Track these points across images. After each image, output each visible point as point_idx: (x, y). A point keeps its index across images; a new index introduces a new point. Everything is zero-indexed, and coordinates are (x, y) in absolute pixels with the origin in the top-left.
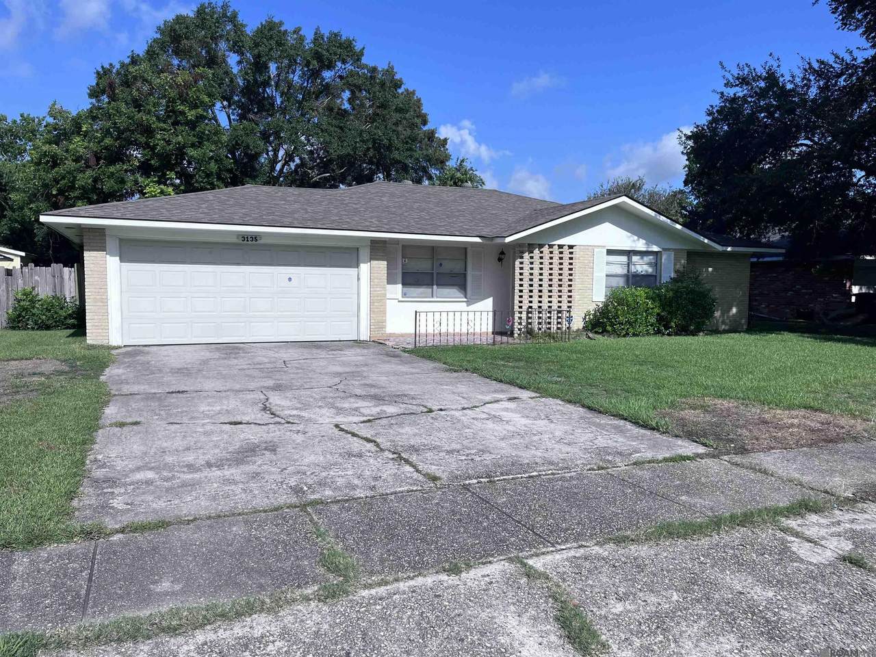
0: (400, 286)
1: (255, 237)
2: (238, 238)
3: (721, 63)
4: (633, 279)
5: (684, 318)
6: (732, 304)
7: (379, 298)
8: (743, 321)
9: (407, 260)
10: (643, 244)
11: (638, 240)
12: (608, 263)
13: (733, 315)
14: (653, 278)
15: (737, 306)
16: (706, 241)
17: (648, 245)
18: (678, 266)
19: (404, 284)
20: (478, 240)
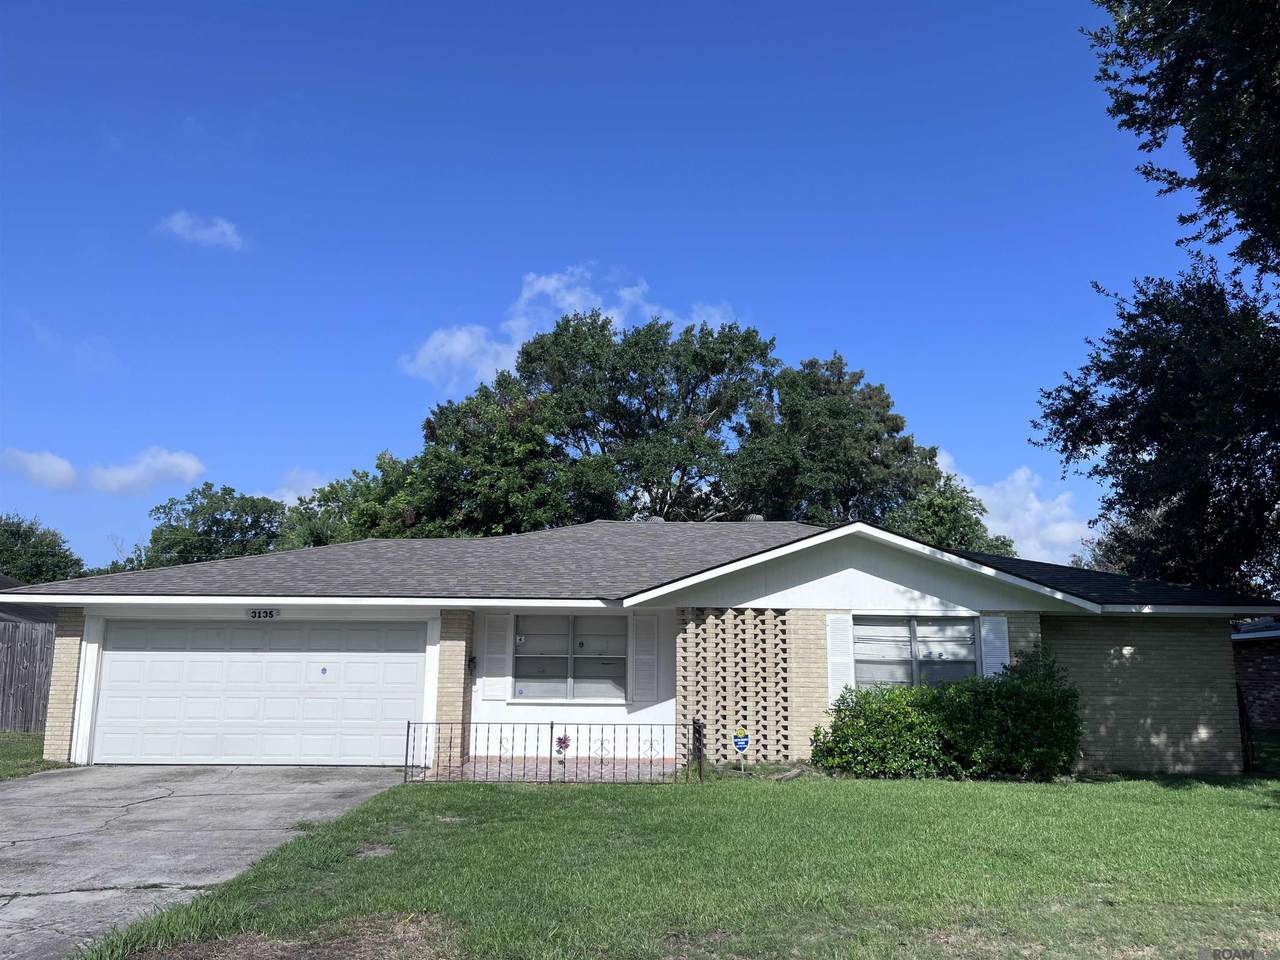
0: (509, 680)
1: (270, 612)
2: (247, 614)
3: (1096, 285)
4: (924, 669)
5: (997, 745)
6: (1197, 719)
7: (451, 699)
8: (1230, 756)
9: (523, 638)
10: (933, 604)
11: (923, 597)
12: (858, 640)
13: (1202, 742)
14: (969, 668)
15: (1208, 724)
16: (1059, 596)
17: (946, 605)
18: (1022, 644)
19: (517, 676)
20: (598, 604)
